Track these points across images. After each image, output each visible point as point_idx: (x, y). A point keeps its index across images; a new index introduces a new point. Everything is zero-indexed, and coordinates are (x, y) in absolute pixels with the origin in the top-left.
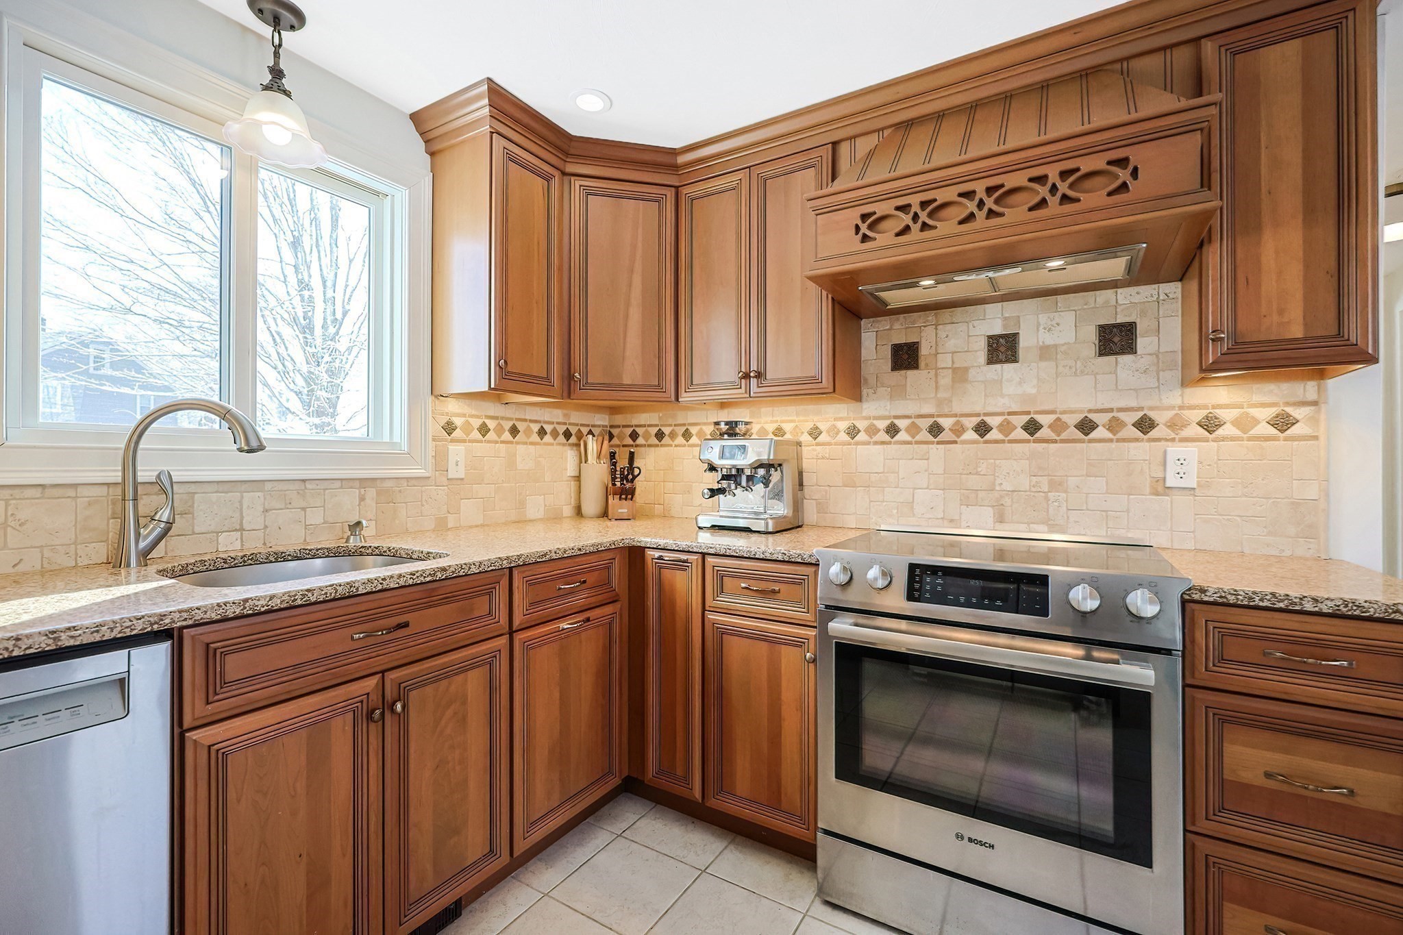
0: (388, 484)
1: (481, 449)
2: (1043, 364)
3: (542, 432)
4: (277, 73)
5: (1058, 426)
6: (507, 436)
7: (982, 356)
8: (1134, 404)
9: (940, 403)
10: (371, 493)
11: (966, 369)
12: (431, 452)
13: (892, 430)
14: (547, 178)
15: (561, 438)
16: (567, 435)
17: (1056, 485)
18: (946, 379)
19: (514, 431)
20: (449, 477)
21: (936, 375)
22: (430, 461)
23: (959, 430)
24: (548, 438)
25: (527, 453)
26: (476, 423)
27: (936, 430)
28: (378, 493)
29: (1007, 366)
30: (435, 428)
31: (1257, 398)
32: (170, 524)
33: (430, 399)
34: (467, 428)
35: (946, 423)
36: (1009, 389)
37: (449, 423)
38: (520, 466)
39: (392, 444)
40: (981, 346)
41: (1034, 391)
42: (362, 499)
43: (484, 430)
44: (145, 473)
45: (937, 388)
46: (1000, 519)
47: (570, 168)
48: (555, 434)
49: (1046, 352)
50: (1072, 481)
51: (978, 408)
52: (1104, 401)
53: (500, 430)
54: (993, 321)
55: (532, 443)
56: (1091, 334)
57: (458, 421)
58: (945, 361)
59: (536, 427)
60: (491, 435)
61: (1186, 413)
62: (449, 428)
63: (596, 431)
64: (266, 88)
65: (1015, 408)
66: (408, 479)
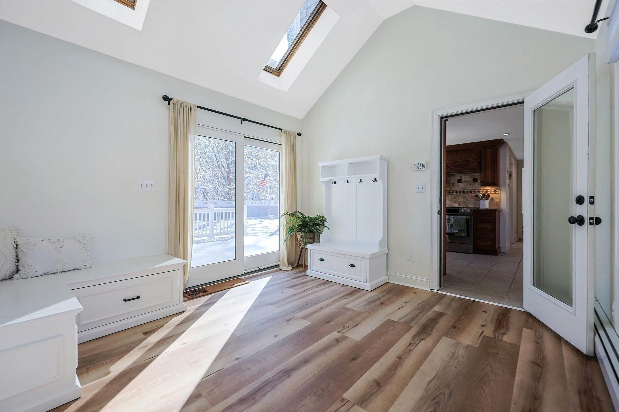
2: (465, 183)
5: (467, 192)
7: (456, 182)
8: (477, 189)
9: (450, 188)
11: (454, 184)
17: (467, 200)
18: (451, 185)
21: (450, 185)
23: (453, 192)
27: (450, 192)
29: (461, 183)
31: (492, 188)
35: (451, 191)
36: (461, 187)
40: (456, 180)
41: (464, 187)
45: (450, 186)
46: (459, 205)
49: (466, 182)
50: (469, 200)
51: (456, 189)
52: (473, 188)
54: (458, 177)
56: (472, 179)
58: (451, 182)
61: (484, 190)
65: (461, 189)
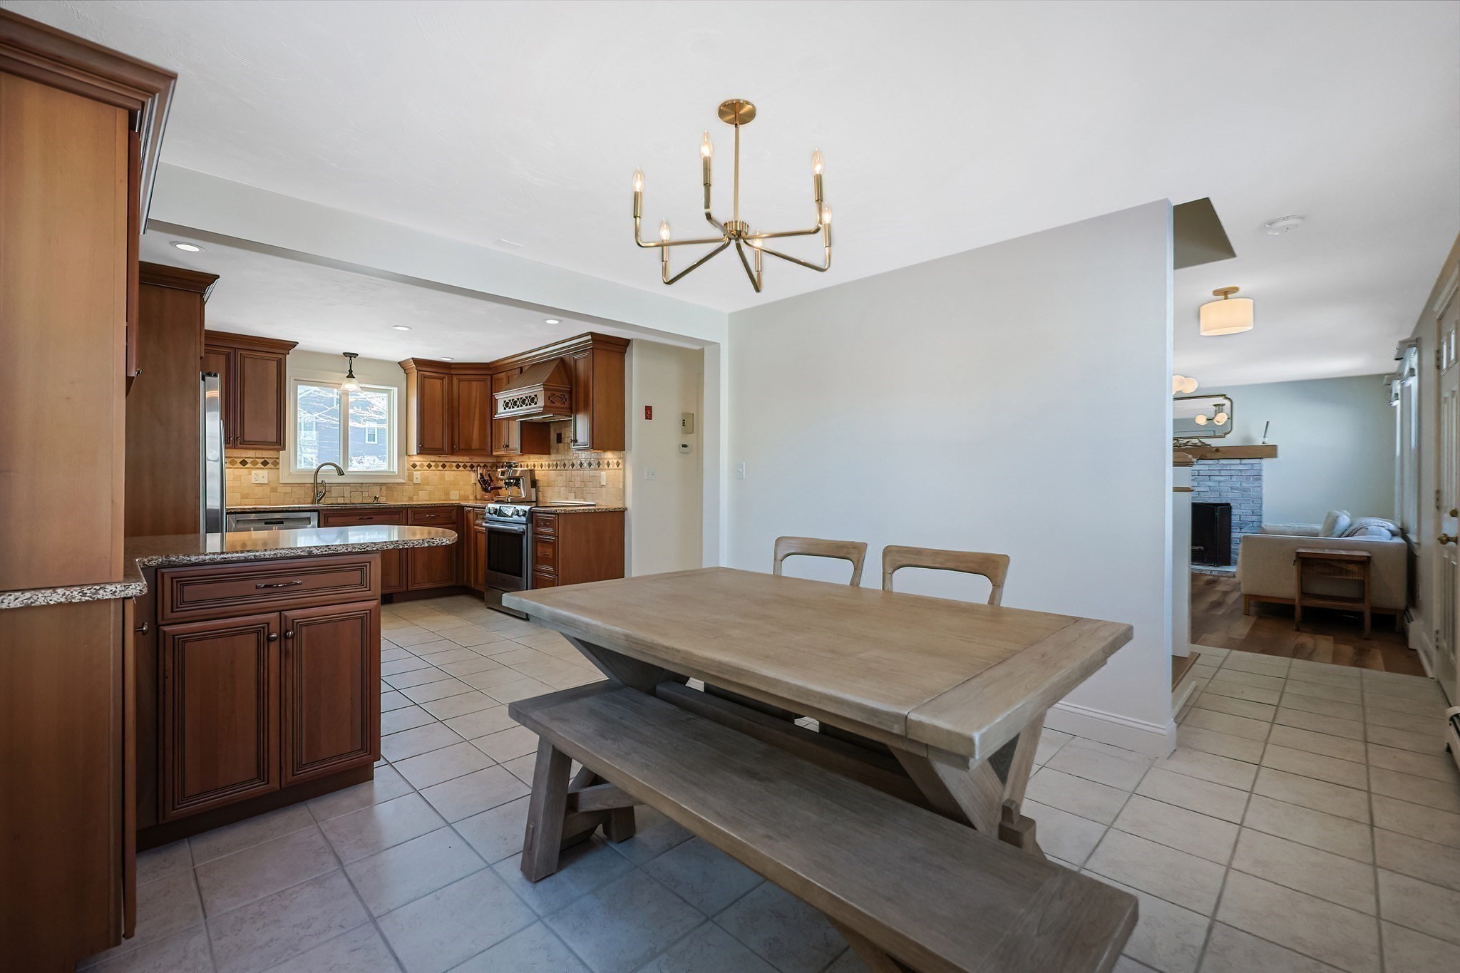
0: (390, 485)
1: (428, 473)
3: (458, 466)
4: (351, 371)
6: (440, 468)
9: (565, 456)
10: (384, 488)
12: (406, 474)
13: (557, 465)
14: (442, 379)
15: (468, 468)
16: (472, 467)
19: (444, 466)
20: (415, 482)
21: (565, 446)
22: (406, 478)
23: (568, 465)
24: (461, 468)
25: (450, 475)
26: (426, 464)
27: (564, 465)
28: (387, 488)
30: (408, 465)
31: (615, 456)
32: (324, 494)
33: (406, 457)
34: (422, 466)
37: (414, 464)
38: (447, 479)
39: (393, 472)
42: (381, 490)
43: (429, 466)
44: (319, 481)
45: (565, 450)
47: (453, 372)
48: (465, 467)
53: (437, 466)
55: (452, 471)
57: (418, 463)
59: (455, 464)
60: (433, 468)
62: (414, 466)
63: (489, 465)
64: (347, 377)
66: (398, 483)
